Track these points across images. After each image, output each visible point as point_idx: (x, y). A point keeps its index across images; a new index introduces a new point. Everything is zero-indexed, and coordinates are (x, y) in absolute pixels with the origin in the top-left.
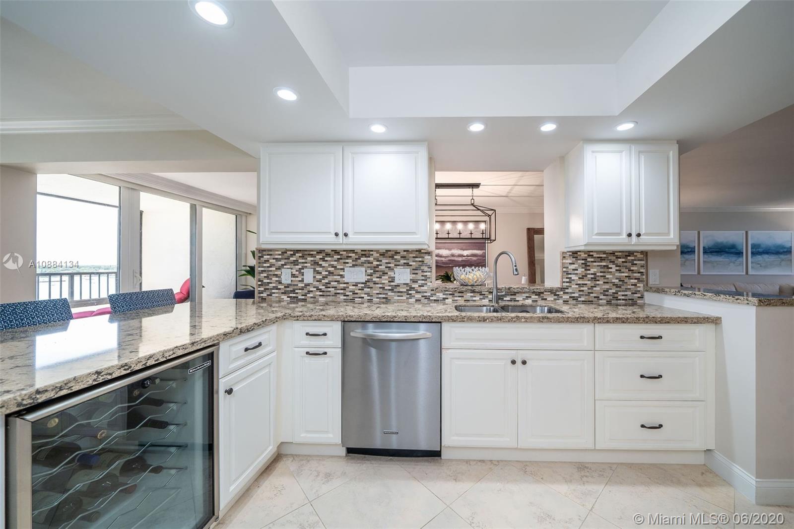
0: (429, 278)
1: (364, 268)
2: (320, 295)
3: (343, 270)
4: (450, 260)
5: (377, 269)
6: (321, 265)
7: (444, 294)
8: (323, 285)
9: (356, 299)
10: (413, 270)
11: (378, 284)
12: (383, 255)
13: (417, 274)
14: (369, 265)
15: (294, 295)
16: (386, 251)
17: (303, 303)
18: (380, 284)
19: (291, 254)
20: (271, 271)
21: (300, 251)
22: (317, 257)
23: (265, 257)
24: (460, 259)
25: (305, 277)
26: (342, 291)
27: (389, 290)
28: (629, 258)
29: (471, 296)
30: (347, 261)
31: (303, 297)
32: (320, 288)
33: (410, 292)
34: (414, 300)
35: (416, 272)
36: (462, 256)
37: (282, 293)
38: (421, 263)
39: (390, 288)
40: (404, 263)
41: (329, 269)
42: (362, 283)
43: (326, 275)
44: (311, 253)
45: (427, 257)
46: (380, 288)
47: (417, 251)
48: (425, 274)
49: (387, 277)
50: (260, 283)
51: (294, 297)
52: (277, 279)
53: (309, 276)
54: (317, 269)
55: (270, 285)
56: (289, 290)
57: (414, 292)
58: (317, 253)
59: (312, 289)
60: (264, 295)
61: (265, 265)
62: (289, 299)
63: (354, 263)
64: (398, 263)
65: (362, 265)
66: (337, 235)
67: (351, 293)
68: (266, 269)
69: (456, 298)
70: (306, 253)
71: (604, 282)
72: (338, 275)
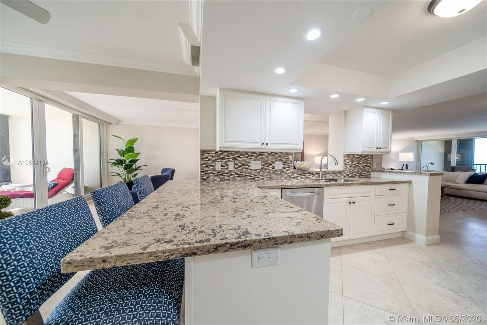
0: (291, 167)
1: (260, 162)
2: (237, 177)
3: (249, 163)
5: (267, 162)
6: (238, 160)
7: (297, 175)
8: (239, 171)
9: (256, 178)
10: (284, 162)
11: (267, 170)
12: (269, 154)
13: (285, 164)
14: (263, 160)
15: (223, 177)
16: (271, 153)
17: (228, 181)
18: (268, 170)
19: (221, 154)
20: (209, 163)
21: (226, 152)
22: (236, 155)
23: (205, 155)
25: (229, 167)
26: (249, 174)
27: (272, 173)
28: (367, 158)
29: (309, 175)
30: (252, 158)
31: (228, 178)
32: (237, 172)
33: (282, 174)
34: (284, 178)
35: (285, 163)
37: (216, 176)
38: (287, 159)
39: (273, 172)
40: (280, 159)
41: (242, 162)
42: (259, 170)
43: (241, 165)
44: (232, 153)
45: (290, 156)
46: (268, 172)
47: (285, 153)
48: (289, 164)
49: (271, 166)
50: (202, 170)
51: (222, 178)
52: (213, 168)
53: (231, 166)
54: (236, 162)
55: (208, 171)
56: (220, 174)
57: (284, 174)
58: (236, 153)
59: (233, 173)
60: (205, 177)
61: (205, 160)
62: (220, 179)
63: (255, 159)
64: (277, 159)
65: (259, 160)
67: (253, 175)
68: (206, 162)
69: (302, 177)
70: (229, 153)
71: (358, 168)
72: (247, 166)
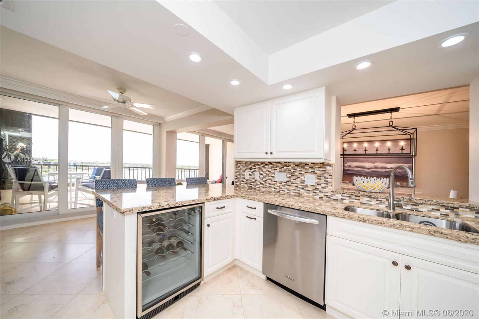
0: (330, 183)
1: (286, 173)
2: (262, 187)
3: (274, 174)
4: (373, 171)
5: (293, 174)
6: (263, 170)
7: (342, 196)
8: (264, 182)
9: (281, 192)
10: (318, 176)
11: (294, 183)
12: (297, 165)
13: (321, 179)
14: (289, 171)
15: (250, 185)
16: (299, 163)
17: (254, 190)
18: (295, 184)
19: (249, 164)
20: (241, 172)
21: (253, 162)
22: (261, 165)
23: (238, 165)
24: (383, 170)
25: (255, 176)
26: (273, 186)
27: (301, 188)
29: (367, 201)
30: (276, 168)
31: (254, 187)
32: (262, 183)
33: (315, 191)
34: (318, 197)
35: (320, 178)
36: (386, 168)
37: (245, 184)
38: (324, 172)
39: (302, 187)
40: (312, 171)
41: (267, 173)
42: (285, 182)
43: (265, 176)
44: (258, 163)
45: (328, 168)
46: (295, 186)
47: (321, 163)
48: (327, 180)
49: (300, 180)
50: (236, 178)
51: (250, 186)
52: (243, 176)
53: (257, 176)
54: (261, 172)
55: (240, 179)
56: (248, 182)
57: (318, 192)
58: (261, 163)
59: (258, 183)
60: (238, 184)
61: (238, 169)
62: (248, 187)
63: (280, 170)
64: (307, 171)
65: (284, 171)
66: (266, 153)
67: (278, 188)
68: (239, 171)
69: (352, 200)
70: (256, 163)
72: (271, 176)
